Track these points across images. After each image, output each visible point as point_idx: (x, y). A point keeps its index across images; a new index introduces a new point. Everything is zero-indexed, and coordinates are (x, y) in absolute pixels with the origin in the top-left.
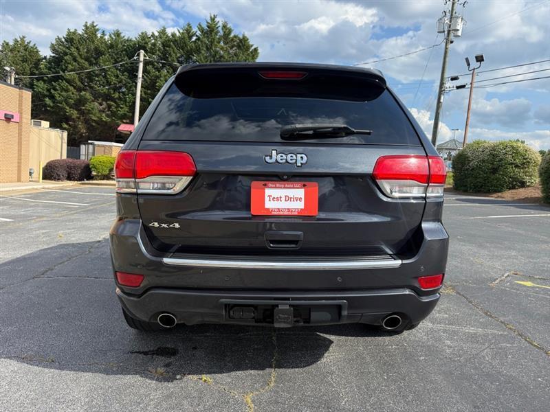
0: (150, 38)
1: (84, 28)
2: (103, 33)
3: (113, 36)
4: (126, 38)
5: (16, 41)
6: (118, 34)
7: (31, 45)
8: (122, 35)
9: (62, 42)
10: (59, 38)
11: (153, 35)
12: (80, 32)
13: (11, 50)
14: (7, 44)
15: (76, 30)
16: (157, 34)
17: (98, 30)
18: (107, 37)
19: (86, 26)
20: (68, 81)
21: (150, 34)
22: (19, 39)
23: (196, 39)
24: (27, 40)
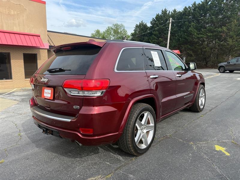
0: (188, 9)
1: (162, 12)
2: (169, 12)
3: (173, 12)
4: (178, 11)
5: (140, 23)
6: (175, 11)
7: (145, 23)
8: (177, 11)
9: (154, 20)
10: (153, 18)
11: (189, 7)
12: (160, 14)
13: (138, 27)
14: (137, 25)
15: (159, 14)
16: (191, 6)
17: (167, 11)
18: (170, 13)
19: (162, 11)
20: (155, 35)
21: (187, 7)
22: (141, 22)
23: (211, 3)
24: (143, 22)
